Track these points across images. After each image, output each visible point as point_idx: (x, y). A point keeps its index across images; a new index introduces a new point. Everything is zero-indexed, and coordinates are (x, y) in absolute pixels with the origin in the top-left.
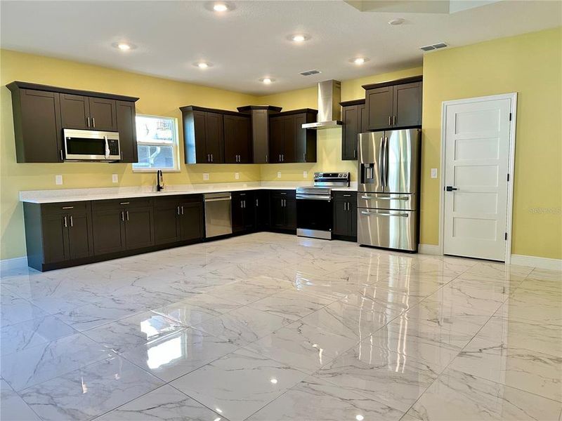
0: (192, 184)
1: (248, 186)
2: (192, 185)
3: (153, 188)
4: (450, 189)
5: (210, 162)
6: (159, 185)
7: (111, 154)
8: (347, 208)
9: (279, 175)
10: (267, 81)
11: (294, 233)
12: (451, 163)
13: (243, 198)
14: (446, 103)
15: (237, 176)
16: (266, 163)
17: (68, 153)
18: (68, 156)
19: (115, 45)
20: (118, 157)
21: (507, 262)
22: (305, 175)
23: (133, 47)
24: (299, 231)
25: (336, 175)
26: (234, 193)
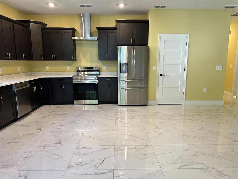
4: (161, 75)
5: (9, 59)
8: (108, 87)
9: (47, 68)
10: (52, 5)
11: (73, 103)
12: (162, 63)
13: (34, 85)
14: (161, 35)
15: (19, 69)
16: (42, 60)
21: (183, 104)
22: (68, 68)
24: (75, 102)
25: (92, 68)
26: (30, 82)
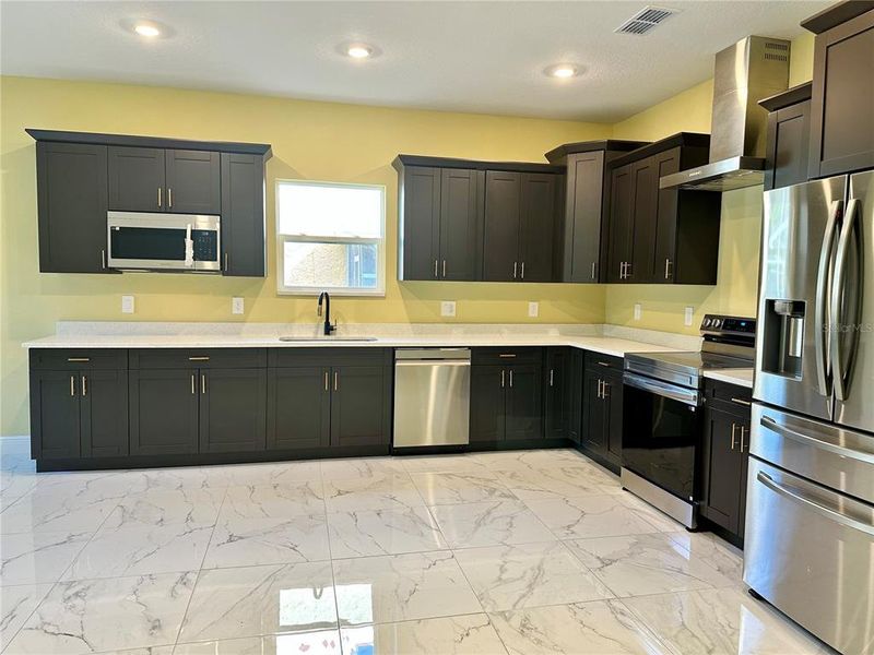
0: (411, 323)
1: (564, 334)
2: (409, 326)
3: (318, 327)
6: (327, 323)
7: (194, 258)
9: (638, 314)
15: (533, 309)
17: (113, 257)
18: (112, 263)
19: (127, 26)
20: (216, 265)
23: (168, 32)
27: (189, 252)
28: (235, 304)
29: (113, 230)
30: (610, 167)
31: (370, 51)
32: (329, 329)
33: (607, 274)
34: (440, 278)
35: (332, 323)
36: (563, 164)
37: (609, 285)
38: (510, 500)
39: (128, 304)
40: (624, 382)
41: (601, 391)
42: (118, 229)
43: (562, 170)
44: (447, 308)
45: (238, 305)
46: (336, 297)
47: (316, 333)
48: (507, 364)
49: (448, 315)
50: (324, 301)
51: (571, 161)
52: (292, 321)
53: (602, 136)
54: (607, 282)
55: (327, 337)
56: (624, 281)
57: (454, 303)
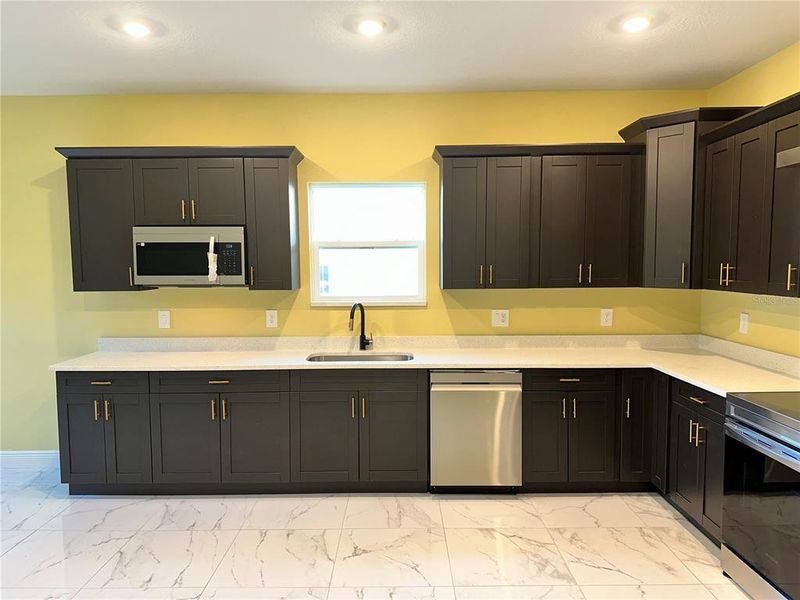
0: (457, 335)
6: (363, 337)
7: (218, 273)
17: (139, 274)
18: (140, 280)
19: (111, 23)
20: (241, 279)
23: (160, 29)
27: (213, 266)
28: (268, 318)
29: (139, 247)
30: (702, 142)
31: (384, 24)
32: (364, 343)
33: (701, 276)
34: (486, 286)
35: (367, 336)
36: (640, 141)
37: (703, 290)
38: (565, 582)
39: (164, 319)
40: (727, 432)
41: (694, 434)
42: (143, 245)
43: (641, 150)
44: (499, 318)
45: (271, 318)
46: (371, 308)
47: (352, 347)
48: (570, 390)
49: (501, 325)
50: (358, 312)
51: (652, 137)
52: (327, 334)
53: (694, 105)
54: (701, 287)
55: (363, 351)
56: (724, 288)
57: (507, 312)
